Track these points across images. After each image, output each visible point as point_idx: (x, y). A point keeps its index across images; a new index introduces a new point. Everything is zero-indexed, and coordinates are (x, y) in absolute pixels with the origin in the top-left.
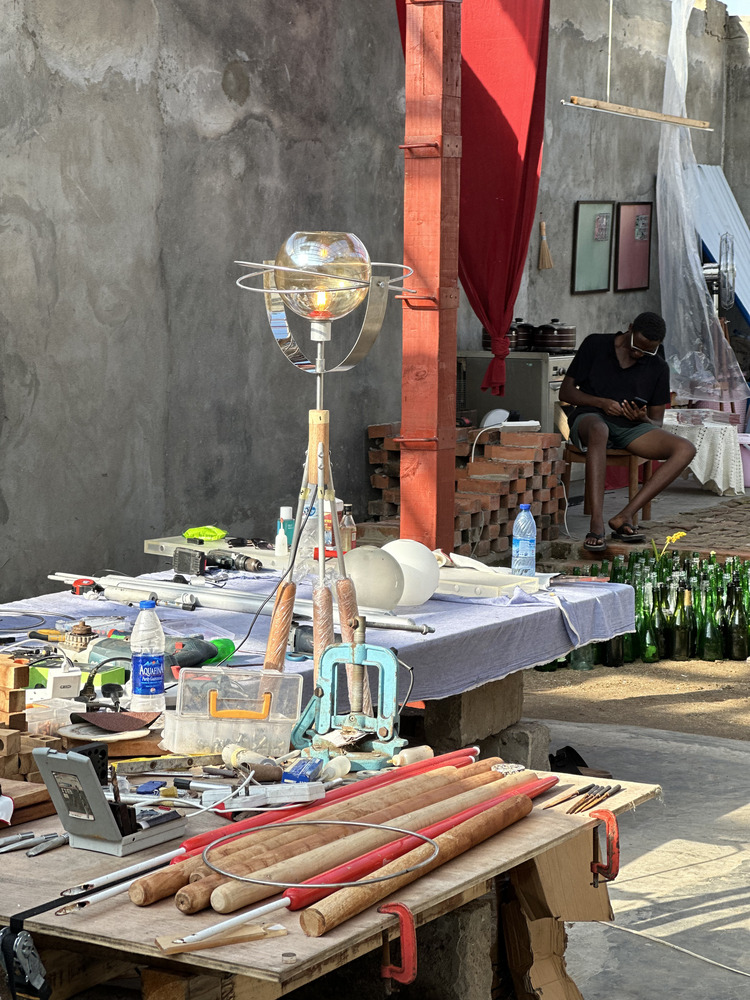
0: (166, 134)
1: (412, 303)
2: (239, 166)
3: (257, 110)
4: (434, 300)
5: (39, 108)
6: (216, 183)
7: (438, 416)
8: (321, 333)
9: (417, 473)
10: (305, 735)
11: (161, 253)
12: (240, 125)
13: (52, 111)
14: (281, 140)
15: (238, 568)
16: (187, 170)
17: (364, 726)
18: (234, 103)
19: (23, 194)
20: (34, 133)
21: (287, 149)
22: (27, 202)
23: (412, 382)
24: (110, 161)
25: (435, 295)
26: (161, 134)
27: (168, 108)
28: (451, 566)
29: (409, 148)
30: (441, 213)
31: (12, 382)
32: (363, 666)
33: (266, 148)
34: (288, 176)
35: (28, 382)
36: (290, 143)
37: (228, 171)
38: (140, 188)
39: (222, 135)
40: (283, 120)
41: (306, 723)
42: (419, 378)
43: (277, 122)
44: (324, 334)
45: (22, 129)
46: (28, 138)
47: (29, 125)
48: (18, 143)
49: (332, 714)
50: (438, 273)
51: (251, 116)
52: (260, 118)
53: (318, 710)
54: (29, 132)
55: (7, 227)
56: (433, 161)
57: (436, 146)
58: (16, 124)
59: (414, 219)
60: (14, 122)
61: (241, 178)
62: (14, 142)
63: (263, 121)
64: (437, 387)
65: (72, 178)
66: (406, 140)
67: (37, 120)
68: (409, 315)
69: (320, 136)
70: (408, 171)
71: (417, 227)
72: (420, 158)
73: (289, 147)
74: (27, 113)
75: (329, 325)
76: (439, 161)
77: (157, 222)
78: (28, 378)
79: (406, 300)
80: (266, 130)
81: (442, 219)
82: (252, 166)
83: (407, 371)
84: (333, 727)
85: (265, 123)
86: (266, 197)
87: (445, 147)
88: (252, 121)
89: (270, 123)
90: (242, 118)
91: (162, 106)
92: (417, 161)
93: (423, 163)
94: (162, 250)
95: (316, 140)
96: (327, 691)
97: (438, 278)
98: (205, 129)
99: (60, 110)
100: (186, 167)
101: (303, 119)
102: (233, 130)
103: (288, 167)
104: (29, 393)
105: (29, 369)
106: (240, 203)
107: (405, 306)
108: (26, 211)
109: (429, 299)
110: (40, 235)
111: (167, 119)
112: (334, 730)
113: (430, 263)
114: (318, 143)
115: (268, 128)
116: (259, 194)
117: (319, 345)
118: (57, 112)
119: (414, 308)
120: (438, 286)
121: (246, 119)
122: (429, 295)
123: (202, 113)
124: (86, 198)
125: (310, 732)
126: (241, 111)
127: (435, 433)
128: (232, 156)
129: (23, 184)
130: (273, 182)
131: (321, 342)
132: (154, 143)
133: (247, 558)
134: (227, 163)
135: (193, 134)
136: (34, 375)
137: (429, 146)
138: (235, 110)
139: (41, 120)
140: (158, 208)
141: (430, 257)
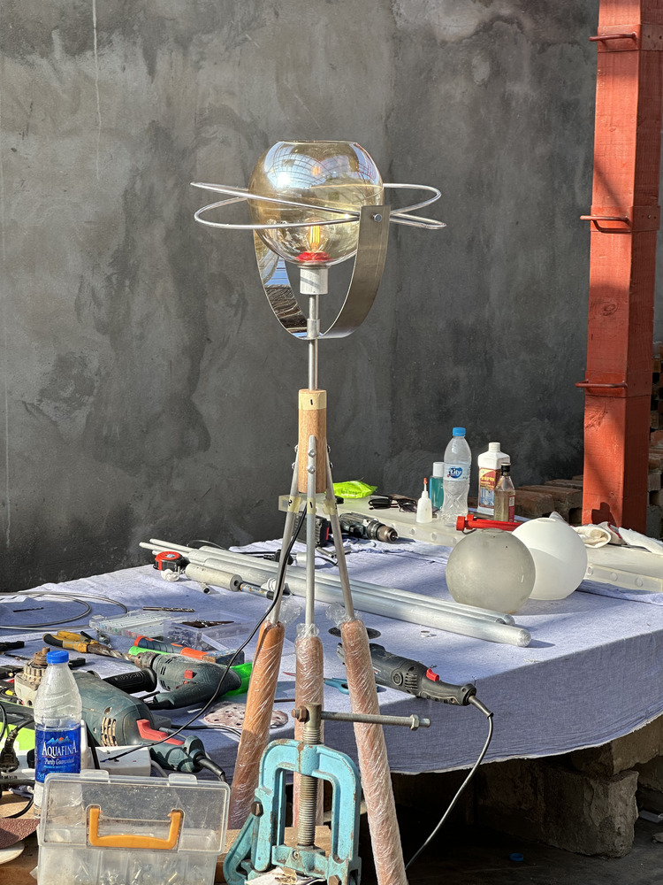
0: (398, 39)
1: (601, 224)
2: (482, 71)
3: (506, 11)
4: (626, 221)
5: (252, 12)
6: (457, 90)
7: (629, 357)
8: (312, 283)
9: (603, 424)
10: (240, 869)
11: (391, 165)
12: (486, 28)
13: (267, 15)
14: (533, 44)
15: (369, 538)
16: (422, 77)
17: (312, 868)
18: (479, 5)
19: (232, 104)
20: (246, 39)
21: (539, 53)
22: (236, 111)
23: (599, 317)
24: (334, 68)
25: (629, 215)
26: (394, 38)
27: (402, 11)
28: (618, 543)
29: (603, 40)
30: (638, 117)
31: (217, 302)
32: (315, 780)
33: (515, 52)
34: (540, 82)
35: (234, 302)
36: (543, 46)
37: (470, 77)
38: (367, 97)
39: (465, 38)
40: (536, 21)
41: (242, 851)
42: (608, 312)
43: (528, 24)
44: (318, 286)
45: (233, 33)
46: (239, 44)
47: (240, 30)
48: (227, 49)
49: (274, 843)
50: (632, 189)
51: (499, 18)
52: (508, 20)
53: (256, 834)
54: (241, 37)
55: (214, 138)
56: (630, 56)
57: (633, 37)
58: (225, 30)
59: (606, 125)
60: (222, 27)
61: (485, 85)
62: (223, 48)
63: (512, 23)
64: (627, 324)
65: (289, 86)
66: (599, 31)
67: (249, 24)
68: (597, 237)
69: (578, 38)
70: (601, 68)
71: (609, 134)
72: (615, 51)
73: (542, 50)
74: (238, 17)
75: (325, 272)
76: (637, 54)
77: (387, 132)
78: (235, 298)
79: (595, 221)
80: (516, 33)
81: (639, 124)
82: (498, 72)
83: (593, 305)
84: (274, 862)
85: (515, 26)
86: (514, 104)
87: (645, 39)
88: (500, 23)
89: (520, 26)
90: (487, 21)
91: (395, 9)
92: (612, 55)
93: (618, 57)
94: (392, 161)
95: (573, 43)
96: (268, 808)
97: (632, 195)
98: (445, 33)
99: (277, 14)
100: (421, 74)
101: (559, 21)
102: (477, 33)
103: (540, 73)
104: (236, 314)
105: (236, 288)
106: (482, 111)
107: (593, 228)
108: (236, 123)
109: (619, 220)
110: (251, 147)
111: (400, 23)
112: (274, 867)
113: (623, 177)
114: (576, 46)
115: (518, 30)
116: (506, 102)
117: (311, 300)
118: (273, 16)
119: (603, 230)
120: (632, 205)
121: (492, 21)
122: (622, 217)
123: (441, 15)
124: (305, 107)
125: (246, 865)
126: (486, 13)
127: (624, 378)
128: (475, 61)
129: (232, 94)
130: (522, 89)
131: (314, 296)
132: (385, 49)
133: (381, 525)
134: (469, 69)
135: (430, 38)
136: (242, 295)
137: (624, 36)
138: (480, 11)
139: (254, 24)
140: (388, 117)
141: (624, 170)
